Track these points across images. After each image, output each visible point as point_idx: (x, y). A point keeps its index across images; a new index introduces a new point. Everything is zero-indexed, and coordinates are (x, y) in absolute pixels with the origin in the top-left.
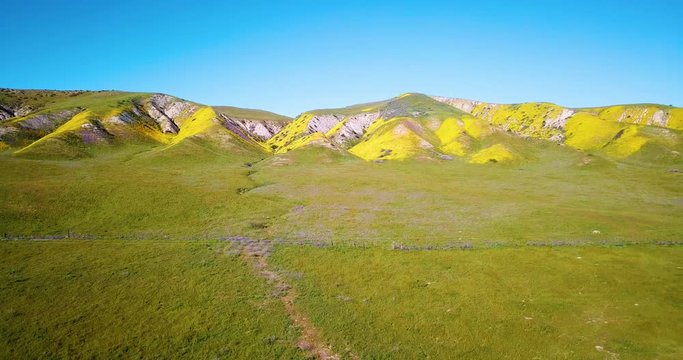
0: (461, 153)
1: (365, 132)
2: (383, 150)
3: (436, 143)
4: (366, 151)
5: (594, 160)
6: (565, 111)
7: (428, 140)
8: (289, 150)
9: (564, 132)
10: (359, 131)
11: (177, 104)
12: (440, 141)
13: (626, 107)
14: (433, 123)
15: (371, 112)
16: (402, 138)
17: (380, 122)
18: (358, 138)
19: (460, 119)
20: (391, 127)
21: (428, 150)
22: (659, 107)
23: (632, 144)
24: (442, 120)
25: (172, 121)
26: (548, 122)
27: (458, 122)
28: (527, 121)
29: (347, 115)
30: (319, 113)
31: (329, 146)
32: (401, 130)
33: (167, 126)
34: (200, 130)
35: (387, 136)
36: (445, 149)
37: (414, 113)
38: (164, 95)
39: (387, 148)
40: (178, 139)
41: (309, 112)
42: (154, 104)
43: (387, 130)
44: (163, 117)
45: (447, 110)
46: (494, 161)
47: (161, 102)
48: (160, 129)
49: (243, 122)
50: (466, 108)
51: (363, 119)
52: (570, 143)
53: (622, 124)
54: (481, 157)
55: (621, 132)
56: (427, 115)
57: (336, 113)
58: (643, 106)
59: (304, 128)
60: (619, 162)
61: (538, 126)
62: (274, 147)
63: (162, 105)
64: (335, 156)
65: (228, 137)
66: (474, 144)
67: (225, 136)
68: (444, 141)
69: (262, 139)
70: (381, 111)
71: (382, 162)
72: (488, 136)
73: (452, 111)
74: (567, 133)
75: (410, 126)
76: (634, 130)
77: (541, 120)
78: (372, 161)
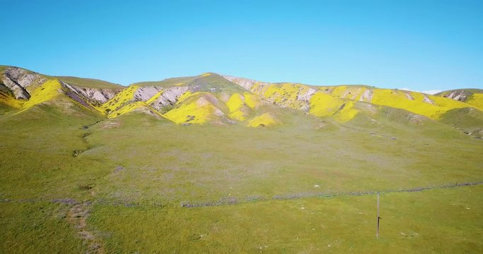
0: (242, 119)
1: (177, 100)
2: (189, 116)
3: (226, 111)
4: (177, 116)
5: (326, 124)
6: (310, 89)
7: (220, 109)
8: (118, 114)
9: (309, 104)
10: (173, 100)
11: (29, 75)
12: (229, 109)
13: (349, 86)
14: (224, 97)
15: (181, 86)
16: (202, 107)
17: (188, 94)
18: (171, 105)
19: (243, 95)
20: (195, 99)
21: (221, 117)
22: (368, 87)
23: (350, 114)
24: (231, 95)
25: (24, 90)
26: (300, 97)
27: (241, 96)
28: (286, 96)
29: (165, 87)
30: (144, 85)
31: (148, 112)
32: (202, 102)
33: (19, 94)
34: (47, 98)
35: (192, 106)
36: (232, 116)
37: (212, 89)
38: (17, 68)
39: (192, 115)
40: (29, 104)
41: (136, 84)
42: (8, 75)
43: (192, 101)
44: (16, 86)
45: (234, 87)
46: (263, 125)
47: (15, 74)
48: (13, 95)
49: (85, 90)
50: (248, 86)
51: (175, 91)
52: (312, 112)
53: (344, 100)
54: (255, 122)
55: (344, 106)
56: (221, 91)
57: (156, 85)
58: (358, 86)
59: (131, 97)
60: (341, 125)
61: (294, 99)
62: (108, 110)
63: (15, 76)
64: (153, 120)
65: (70, 104)
66: (251, 113)
67: (68, 104)
68: (231, 111)
69: (99, 104)
70: (189, 85)
71: (188, 125)
72: (260, 107)
73: (237, 88)
74: (311, 105)
75: (208, 99)
76: (351, 104)
77: (295, 95)
78: (180, 124)
